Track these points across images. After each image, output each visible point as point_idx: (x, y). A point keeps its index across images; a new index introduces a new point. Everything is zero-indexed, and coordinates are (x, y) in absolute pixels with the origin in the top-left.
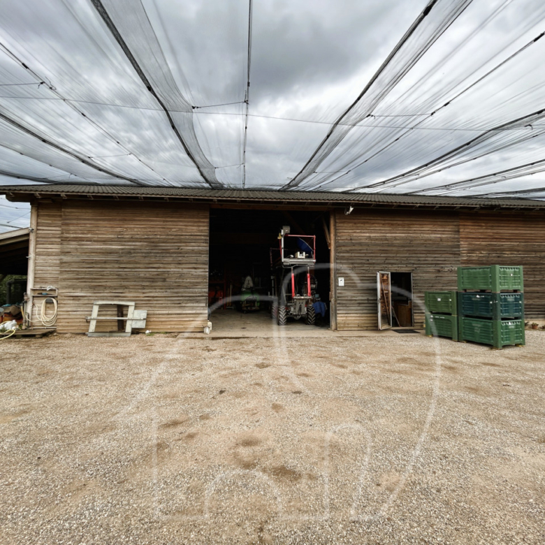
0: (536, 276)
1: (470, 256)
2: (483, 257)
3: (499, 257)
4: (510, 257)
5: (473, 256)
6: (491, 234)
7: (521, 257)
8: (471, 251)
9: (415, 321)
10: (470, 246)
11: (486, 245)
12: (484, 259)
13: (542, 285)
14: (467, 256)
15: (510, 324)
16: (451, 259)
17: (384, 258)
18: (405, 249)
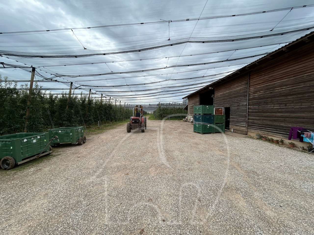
0: (303, 104)
1: (254, 95)
2: (261, 95)
3: (271, 93)
4: (280, 91)
5: (256, 95)
6: (267, 78)
7: (289, 90)
8: (255, 92)
10: (255, 89)
11: (264, 87)
12: (262, 96)
13: (310, 112)
14: (253, 96)
15: (197, 125)
16: (243, 99)
17: (223, 102)
18: (229, 97)
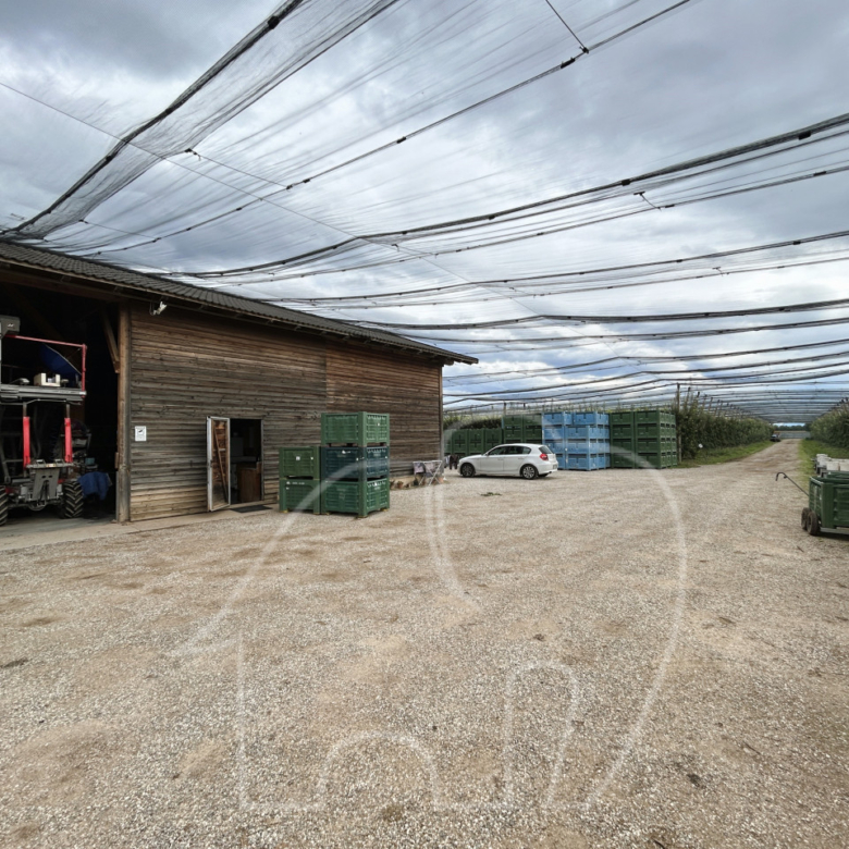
0: (403, 427)
2: (352, 401)
3: (368, 402)
4: (379, 403)
5: (341, 400)
6: (361, 373)
7: (389, 403)
9: (266, 492)
10: (338, 386)
11: (355, 387)
13: (408, 437)
14: (335, 399)
15: (376, 484)
16: (316, 401)
17: (220, 396)
18: (254, 383)
